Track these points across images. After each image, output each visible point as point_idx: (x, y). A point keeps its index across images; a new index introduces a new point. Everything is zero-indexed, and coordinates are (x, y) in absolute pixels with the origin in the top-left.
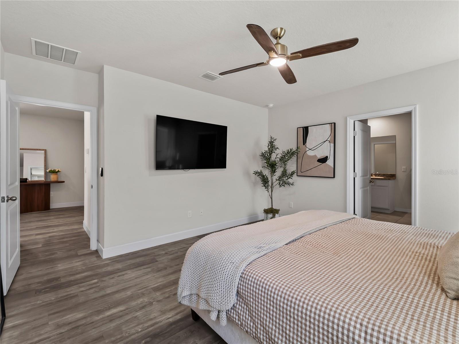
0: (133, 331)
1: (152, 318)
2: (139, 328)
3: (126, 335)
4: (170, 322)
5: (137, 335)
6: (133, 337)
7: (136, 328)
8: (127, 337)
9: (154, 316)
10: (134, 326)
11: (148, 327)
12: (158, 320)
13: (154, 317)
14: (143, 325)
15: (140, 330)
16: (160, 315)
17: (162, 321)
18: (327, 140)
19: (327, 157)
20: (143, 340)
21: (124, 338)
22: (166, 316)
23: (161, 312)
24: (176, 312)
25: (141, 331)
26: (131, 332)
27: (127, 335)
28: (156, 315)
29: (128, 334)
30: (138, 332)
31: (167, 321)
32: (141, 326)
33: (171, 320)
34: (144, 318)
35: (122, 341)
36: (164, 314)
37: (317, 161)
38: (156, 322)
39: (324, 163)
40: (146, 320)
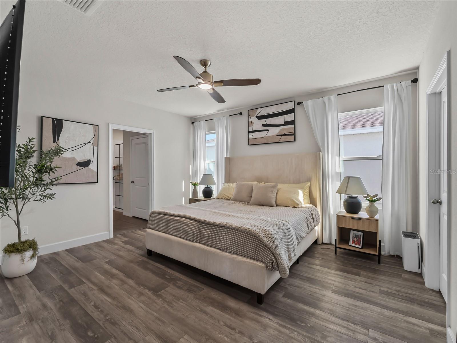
0: (300, 338)
1: (278, 332)
2: (294, 335)
3: (308, 341)
4: (273, 317)
5: (301, 332)
6: (305, 334)
7: (296, 337)
8: (308, 337)
9: (273, 331)
10: (296, 340)
11: (288, 329)
12: (277, 326)
13: (275, 331)
14: (289, 333)
15: (296, 333)
16: (270, 327)
17: (276, 322)
18: (89, 142)
19: (90, 161)
20: (302, 325)
21: (311, 340)
22: (269, 322)
23: (265, 328)
24: (259, 318)
25: (296, 331)
26: (302, 338)
27: (307, 339)
28: (272, 331)
29: (305, 339)
30: (299, 333)
31: (273, 319)
32: (292, 335)
33: (271, 317)
34: (281, 338)
35: (314, 339)
36: (266, 325)
37: (76, 165)
38: (279, 326)
39: (86, 168)
40: (282, 336)
